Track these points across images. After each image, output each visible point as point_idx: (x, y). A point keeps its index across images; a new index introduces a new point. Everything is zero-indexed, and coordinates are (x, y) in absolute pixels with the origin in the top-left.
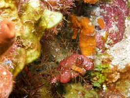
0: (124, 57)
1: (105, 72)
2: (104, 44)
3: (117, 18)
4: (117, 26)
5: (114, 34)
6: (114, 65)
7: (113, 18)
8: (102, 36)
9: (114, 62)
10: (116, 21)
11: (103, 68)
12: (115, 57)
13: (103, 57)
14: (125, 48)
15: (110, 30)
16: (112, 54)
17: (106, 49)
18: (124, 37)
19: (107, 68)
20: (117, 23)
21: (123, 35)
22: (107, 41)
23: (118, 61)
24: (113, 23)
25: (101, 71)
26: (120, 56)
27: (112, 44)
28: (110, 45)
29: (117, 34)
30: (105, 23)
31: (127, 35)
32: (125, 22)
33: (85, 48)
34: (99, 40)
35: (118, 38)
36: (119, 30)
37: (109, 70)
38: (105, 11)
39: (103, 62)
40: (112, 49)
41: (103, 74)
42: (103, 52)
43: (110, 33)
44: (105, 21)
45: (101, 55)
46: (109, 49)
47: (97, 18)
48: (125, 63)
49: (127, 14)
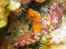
0: (59, 37)
1: (48, 44)
2: (48, 29)
3: (57, 15)
4: (57, 20)
5: (55, 24)
6: (53, 41)
7: (55, 15)
8: (48, 25)
9: (53, 40)
10: (57, 17)
11: (46, 42)
12: (54, 37)
13: (48, 36)
14: (61, 32)
15: (53, 22)
16: (53, 35)
17: (50, 32)
18: (61, 27)
19: (49, 42)
21: (60, 25)
22: (51, 28)
23: (56, 39)
24: (55, 18)
25: (45, 44)
26: (58, 37)
27: (53, 30)
28: (52, 30)
29: (57, 24)
30: (50, 17)
31: (63, 25)
32: (62, 18)
33: (36, 29)
34: (46, 26)
36: (58, 22)
37: (50, 43)
39: (47, 39)
41: (46, 45)
42: (48, 34)
43: (53, 24)
44: (50, 16)
45: (46, 35)
46: (51, 32)
48: (60, 41)
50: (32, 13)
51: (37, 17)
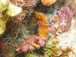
1: (53, 49)
2: (56, 32)
3: (67, 18)
4: (66, 22)
5: (63, 27)
6: (59, 46)
7: (64, 17)
8: (56, 27)
9: (60, 44)
11: (52, 47)
12: (61, 41)
13: (54, 40)
14: (68, 36)
15: (61, 24)
16: (60, 39)
17: (57, 35)
18: (69, 30)
19: (55, 47)
20: (66, 20)
21: (69, 28)
22: (58, 31)
23: (63, 43)
24: (63, 20)
26: (65, 41)
27: (61, 33)
29: (65, 27)
30: (58, 19)
31: (71, 29)
32: (71, 21)
34: (53, 29)
35: (66, 29)
36: (67, 25)
38: (59, 12)
39: (53, 43)
40: (61, 36)
42: (55, 37)
43: (61, 26)
45: (53, 39)
46: (59, 35)
47: (54, 16)
49: (74, 16)
50: (39, 15)
51: (44, 20)
